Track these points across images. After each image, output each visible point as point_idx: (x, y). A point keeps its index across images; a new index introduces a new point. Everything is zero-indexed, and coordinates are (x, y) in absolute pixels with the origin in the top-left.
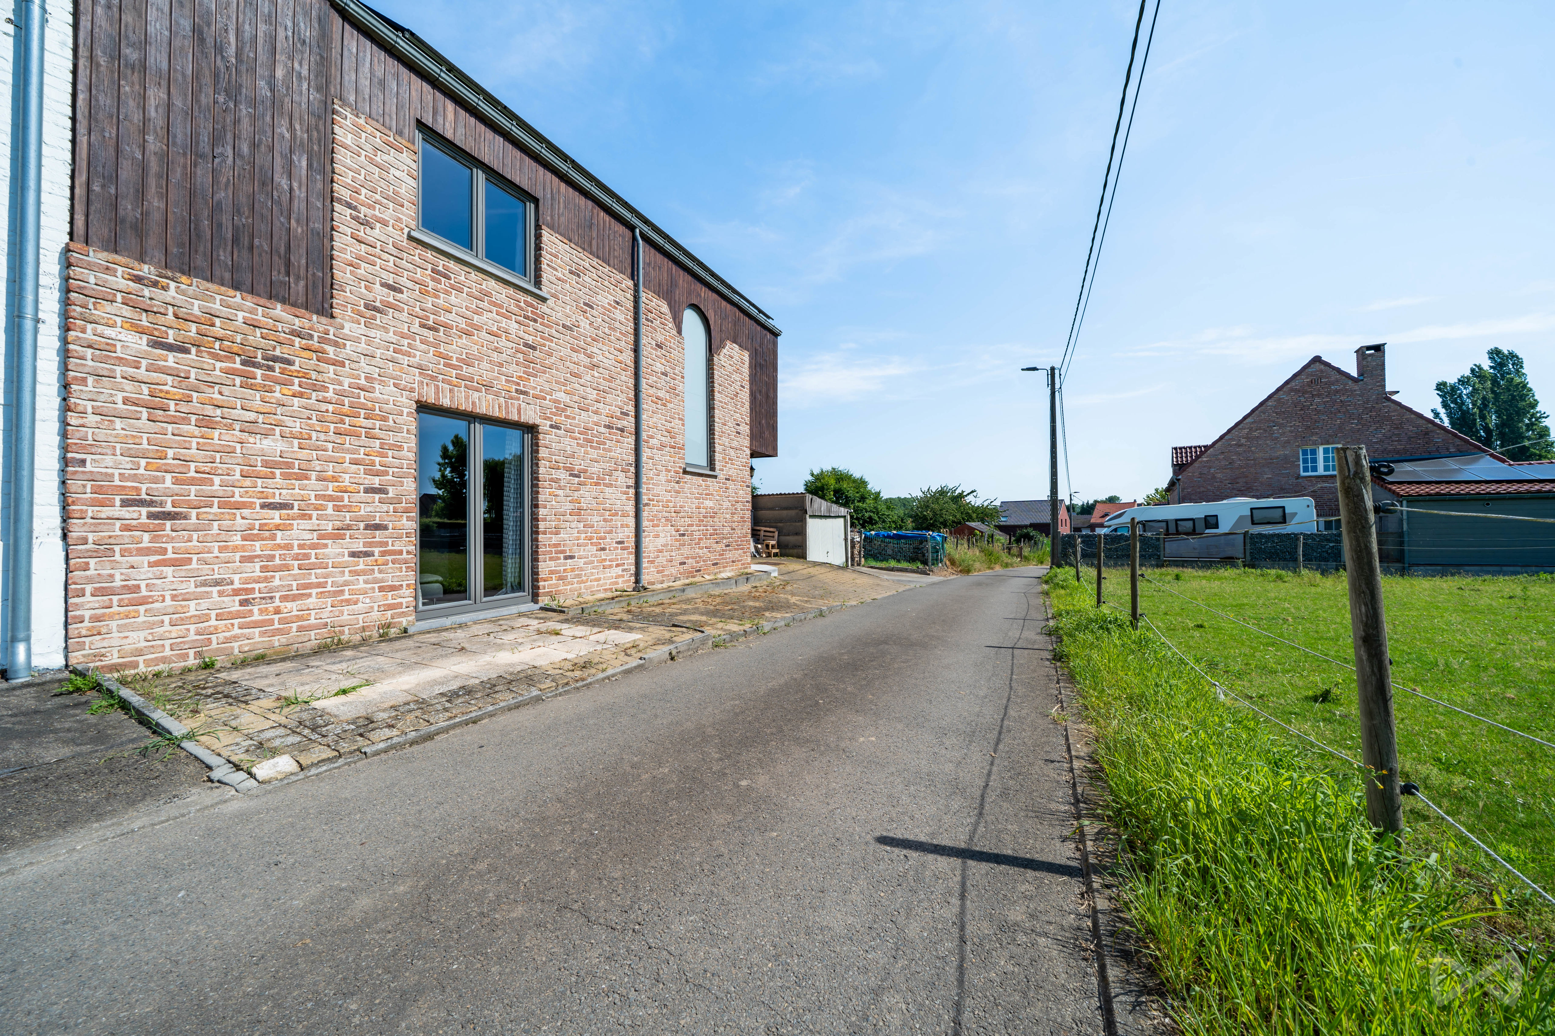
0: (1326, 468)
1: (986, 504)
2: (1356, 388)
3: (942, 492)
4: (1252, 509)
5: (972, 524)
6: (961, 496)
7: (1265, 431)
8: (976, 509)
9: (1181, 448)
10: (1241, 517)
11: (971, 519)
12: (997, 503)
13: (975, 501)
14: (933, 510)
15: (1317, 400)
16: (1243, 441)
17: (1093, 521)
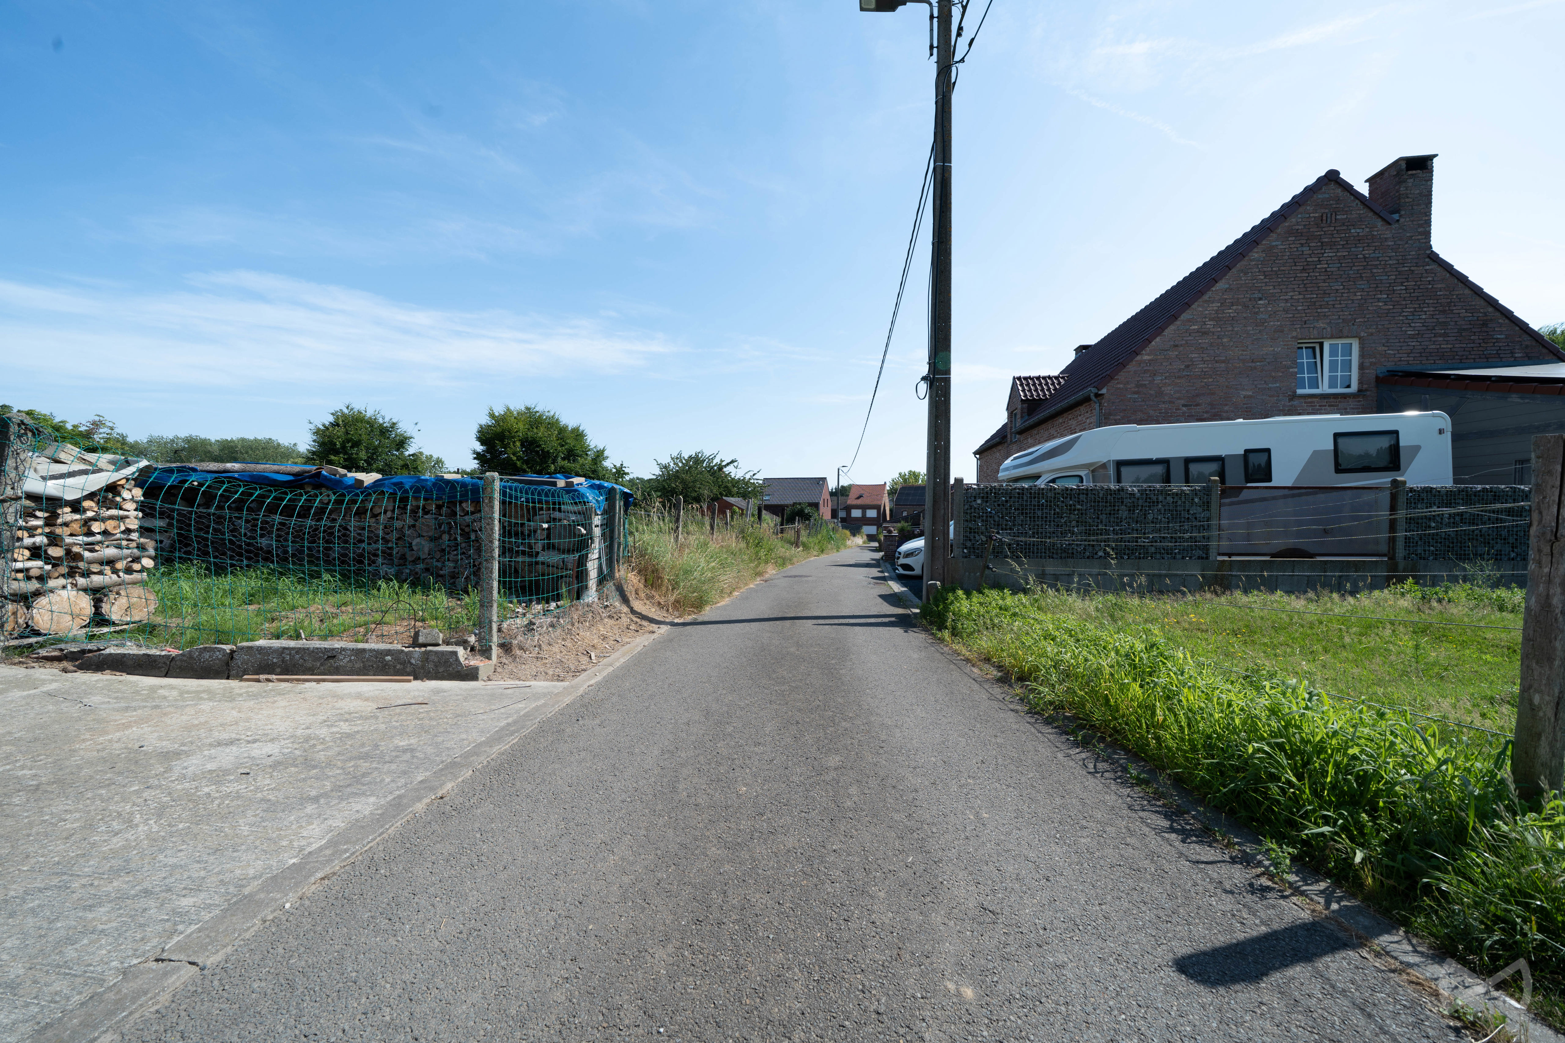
0: (1333, 383)
1: (748, 477)
2: (1388, 234)
3: (697, 460)
4: (1337, 436)
5: (731, 500)
6: (721, 468)
7: (1246, 307)
8: (736, 482)
9: (1026, 378)
10: (1316, 453)
11: (730, 494)
12: (761, 476)
13: (734, 472)
14: (683, 482)
15: (1329, 253)
16: (1210, 324)
17: (849, 502)
